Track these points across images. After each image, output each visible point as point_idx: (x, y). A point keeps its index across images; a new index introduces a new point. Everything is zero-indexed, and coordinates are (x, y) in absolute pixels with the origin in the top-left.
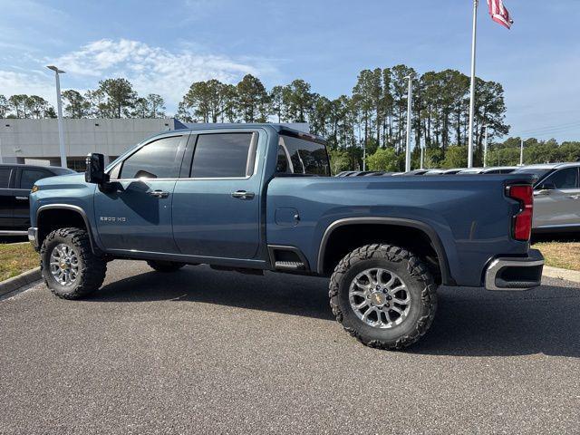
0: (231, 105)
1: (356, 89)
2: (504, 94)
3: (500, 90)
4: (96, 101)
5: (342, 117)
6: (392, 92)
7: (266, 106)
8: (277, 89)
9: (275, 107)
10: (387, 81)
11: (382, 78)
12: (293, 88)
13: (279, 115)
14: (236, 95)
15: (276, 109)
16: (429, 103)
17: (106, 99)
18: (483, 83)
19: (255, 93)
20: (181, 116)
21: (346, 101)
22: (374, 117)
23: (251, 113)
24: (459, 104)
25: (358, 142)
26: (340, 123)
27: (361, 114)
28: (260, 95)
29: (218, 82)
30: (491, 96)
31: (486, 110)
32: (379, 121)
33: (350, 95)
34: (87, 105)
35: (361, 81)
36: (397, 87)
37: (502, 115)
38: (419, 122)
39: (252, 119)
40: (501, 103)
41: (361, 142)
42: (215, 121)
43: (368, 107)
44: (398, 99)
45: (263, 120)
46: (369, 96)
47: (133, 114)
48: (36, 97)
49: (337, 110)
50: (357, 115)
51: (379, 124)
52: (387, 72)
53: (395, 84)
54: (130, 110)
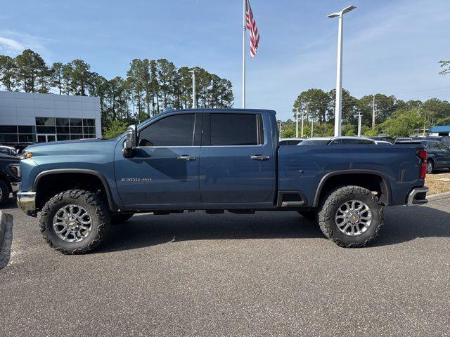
0: (9, 75)
1: (130, 73)
2: (233, 89)
3: (230, 85)
5: (118, 94)
6: (158, 79)
7: (47, 79)
8: (57, 66)
9: (56, 80)
10: (154, 70)
11: (149, 67)
12: (74, 66)
13: (60, 88)
14: (14, 66)
15: (57, 83)
16: (184, 90)
18: (220, 79)
19: (35, 67)
21: (122, 82)
22: (144, 97)
23: (31, 84)
24: (205, 93)
25: (132, 115)
26: (117, 99)
27: (134, 94)
28: (40, 68)
30: (224, 89)
31: (222, 98)
32: (149, 99)
33: (125, 78)
35: (133, 67)
36: (161, 75)
37: (232, 102)
38: (178, 103)
39: (33, 90)
40: (231, 94)
41: (135, 115)
43: (139, 89)
44: (162, 84)
45: (44, 91)
46: (140, 80)
49: (113, 88)
50: (130, 93)
51: (148, 102)
52: (153, 62)
53: (160, 72)
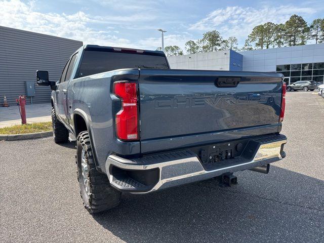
4: (201, 45)
7: (305, 34)
8: (316, 21)
9: (313, 34)
13: (317, 39)
14: (283, 30)
15: (314, 36)
17: (207, 43)
19: (298, 27)
20: (246, 47)
23: (294, 41)
28: (302, 27)
29: (271, 24)
34: (198, 47)
42: (268, 47)
47: (220, 50)
48: (175, 47)
54: (218, 48)
